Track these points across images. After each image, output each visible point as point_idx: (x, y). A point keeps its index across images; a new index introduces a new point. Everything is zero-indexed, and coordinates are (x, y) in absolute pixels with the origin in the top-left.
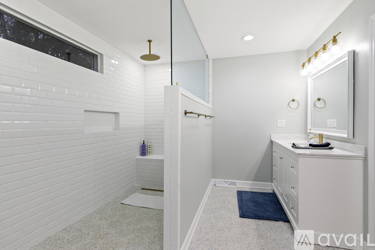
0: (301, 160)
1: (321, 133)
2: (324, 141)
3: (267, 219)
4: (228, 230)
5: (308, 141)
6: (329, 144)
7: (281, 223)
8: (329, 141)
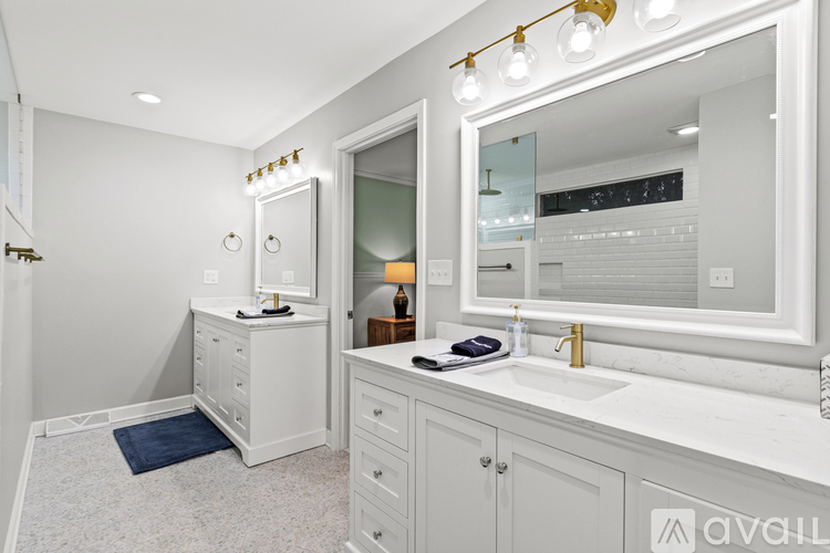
0: (254, 335)
1: (276, 292)
2: (281, 305)
3: (194, 457)
4: (112, 505)
5: (258, 307)
6: (289, 308)
7: (219, 454)
8: (286, 304)
